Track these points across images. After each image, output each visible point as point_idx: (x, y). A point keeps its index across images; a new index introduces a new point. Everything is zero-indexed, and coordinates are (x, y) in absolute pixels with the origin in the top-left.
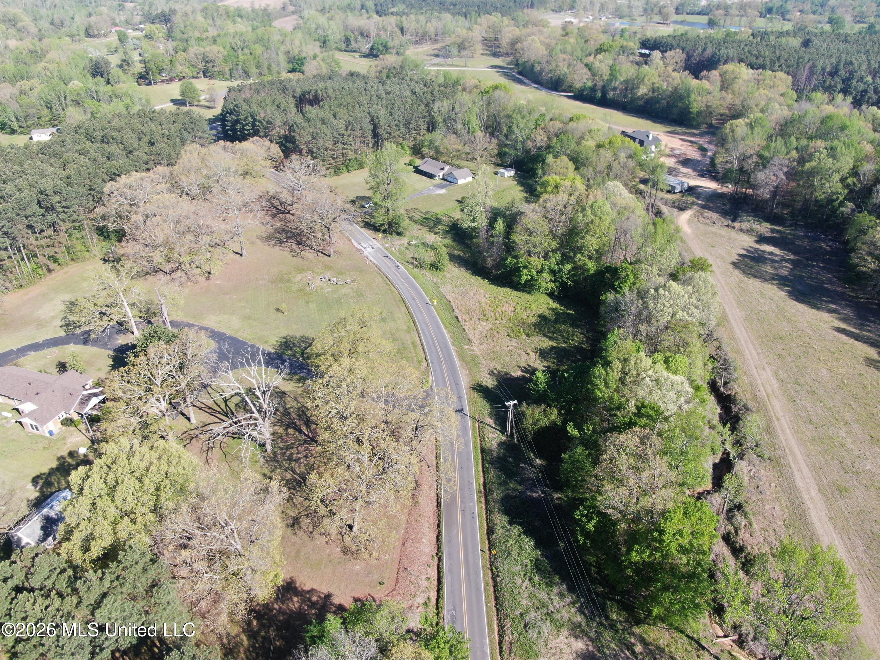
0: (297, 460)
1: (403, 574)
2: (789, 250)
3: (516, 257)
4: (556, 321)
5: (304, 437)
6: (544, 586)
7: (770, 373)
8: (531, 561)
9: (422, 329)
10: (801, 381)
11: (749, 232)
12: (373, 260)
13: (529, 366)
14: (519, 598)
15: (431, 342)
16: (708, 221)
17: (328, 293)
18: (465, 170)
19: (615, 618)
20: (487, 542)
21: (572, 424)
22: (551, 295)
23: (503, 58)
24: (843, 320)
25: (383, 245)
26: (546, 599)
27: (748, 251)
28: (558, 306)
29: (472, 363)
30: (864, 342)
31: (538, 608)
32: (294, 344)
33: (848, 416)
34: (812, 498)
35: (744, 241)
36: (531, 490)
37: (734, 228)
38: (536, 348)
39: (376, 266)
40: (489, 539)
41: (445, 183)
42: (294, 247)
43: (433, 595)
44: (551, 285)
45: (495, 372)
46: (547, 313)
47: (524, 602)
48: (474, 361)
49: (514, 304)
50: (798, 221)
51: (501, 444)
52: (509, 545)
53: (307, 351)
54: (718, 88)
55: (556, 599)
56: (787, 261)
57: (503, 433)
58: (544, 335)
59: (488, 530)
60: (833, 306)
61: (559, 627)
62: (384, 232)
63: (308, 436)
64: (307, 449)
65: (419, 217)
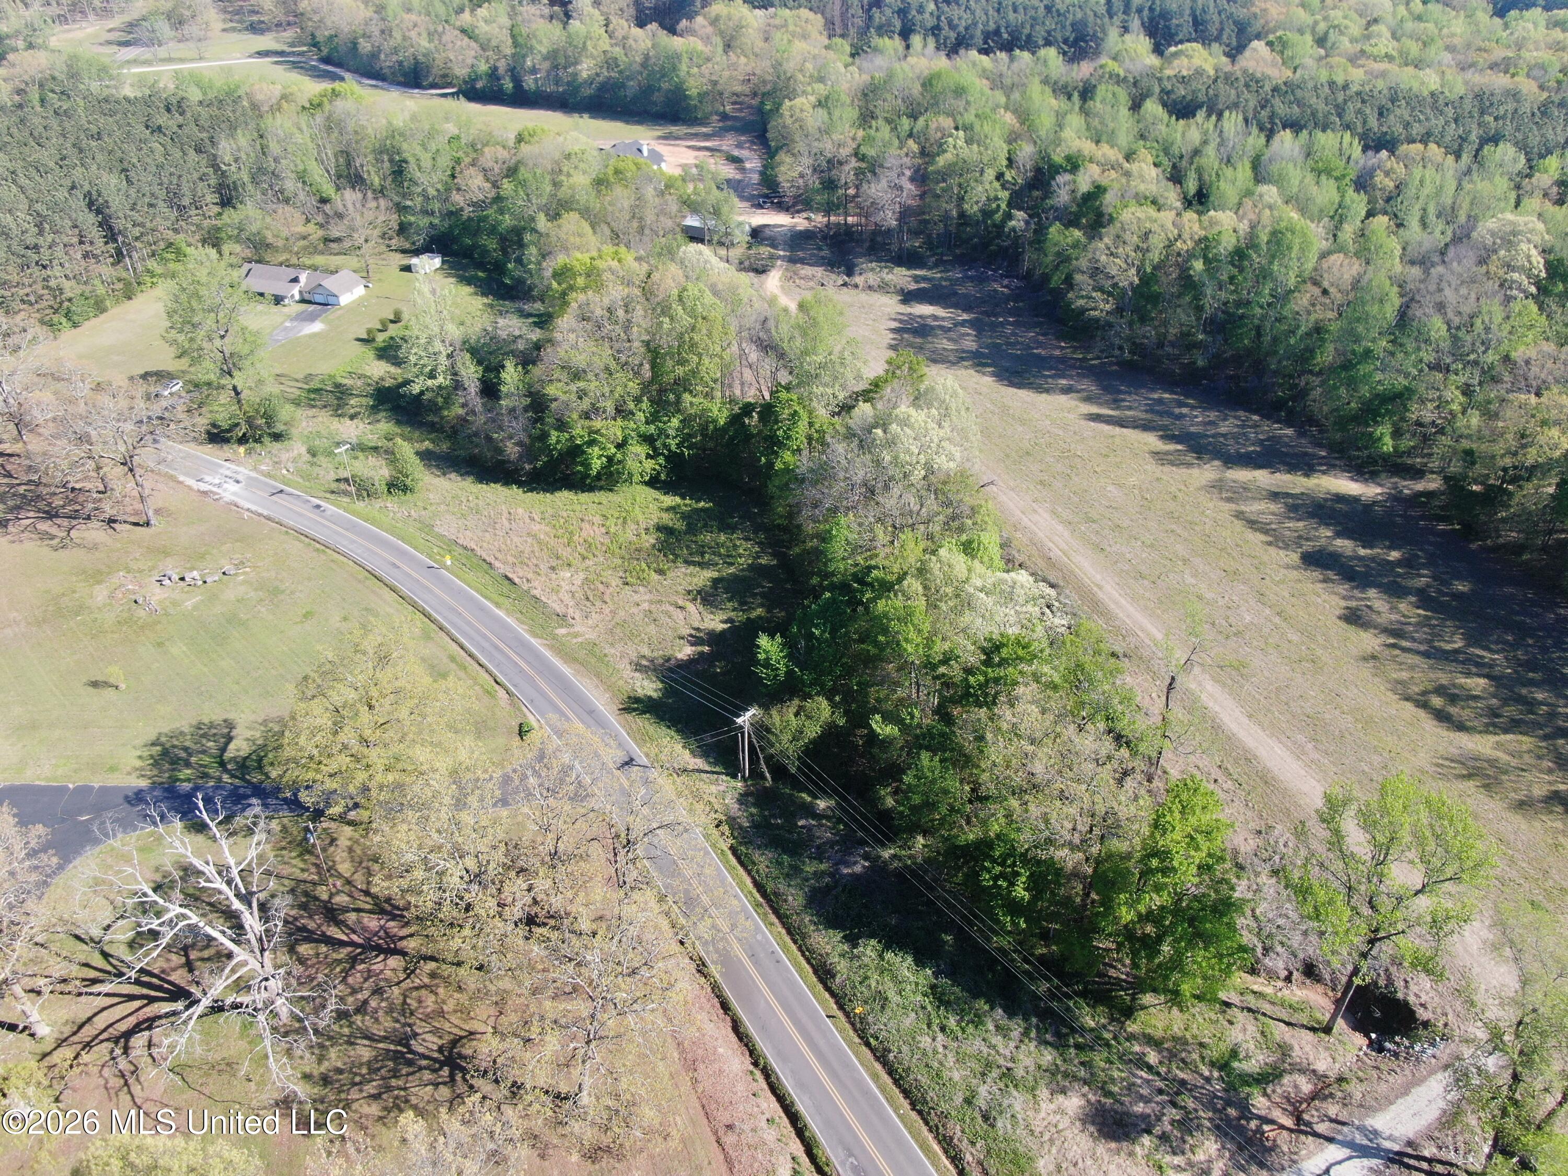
0: (362, 1008)
1: (729, 1139)
2: (956, 306)
3: (562, 426)
4: (692, 529)
5: (344, 952)
6: (970, 1029)
7: (1046, 516)
8: (925, 995)
9: (451, 623)
10: (1094, 514)
11: (883, 288)
12: (254, 508)
13: (698, 629)
14: (946, 1074)
15: (486, 645)
16: (811, 284)
17: (196, 607)
18: (345, 274)
19: (1092, 1024)
20: (827, 995)
21: (878, 717)
22: (654, 482)
23: (274, 34)
24: (1088, 399)
25: (255, 469)
26: (985, 1050)
27: (901, 321)
28: (678, 499)
29: (593, 660)
30: (1135, 427)
31: (983, 1074)
32: (186, 749)
33: (1180, 549)
34: (1211, 695)
35: (885, 305)
36: (848, 864)
37: (856, 286)
38: (689, 592)
39: (268, 518)
40: (828, 989)
41: (311, 308)
42: (44, 526)
43: (797, 1147)
44: (649, 465)
45: (644, 663)
46: (667, 519)
47: (956, 1076)
48: (591, 653)
49: (598, 519)
50: (942, 254)
51: (743, 799)
52: (873, 984)
53: (228, 755)
54: (720, 49)
55: (997, 1040)
56: (963, 323)
57: (734, 777)
58: (688, 563)
59: (816, 972)
60: (1064, 382)
61: (1033, 1089)
62: (242, 440)
63: (352, 944)
64: (369, 974)
65: (298, 392)
